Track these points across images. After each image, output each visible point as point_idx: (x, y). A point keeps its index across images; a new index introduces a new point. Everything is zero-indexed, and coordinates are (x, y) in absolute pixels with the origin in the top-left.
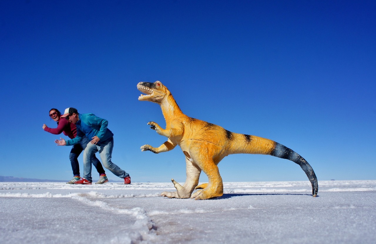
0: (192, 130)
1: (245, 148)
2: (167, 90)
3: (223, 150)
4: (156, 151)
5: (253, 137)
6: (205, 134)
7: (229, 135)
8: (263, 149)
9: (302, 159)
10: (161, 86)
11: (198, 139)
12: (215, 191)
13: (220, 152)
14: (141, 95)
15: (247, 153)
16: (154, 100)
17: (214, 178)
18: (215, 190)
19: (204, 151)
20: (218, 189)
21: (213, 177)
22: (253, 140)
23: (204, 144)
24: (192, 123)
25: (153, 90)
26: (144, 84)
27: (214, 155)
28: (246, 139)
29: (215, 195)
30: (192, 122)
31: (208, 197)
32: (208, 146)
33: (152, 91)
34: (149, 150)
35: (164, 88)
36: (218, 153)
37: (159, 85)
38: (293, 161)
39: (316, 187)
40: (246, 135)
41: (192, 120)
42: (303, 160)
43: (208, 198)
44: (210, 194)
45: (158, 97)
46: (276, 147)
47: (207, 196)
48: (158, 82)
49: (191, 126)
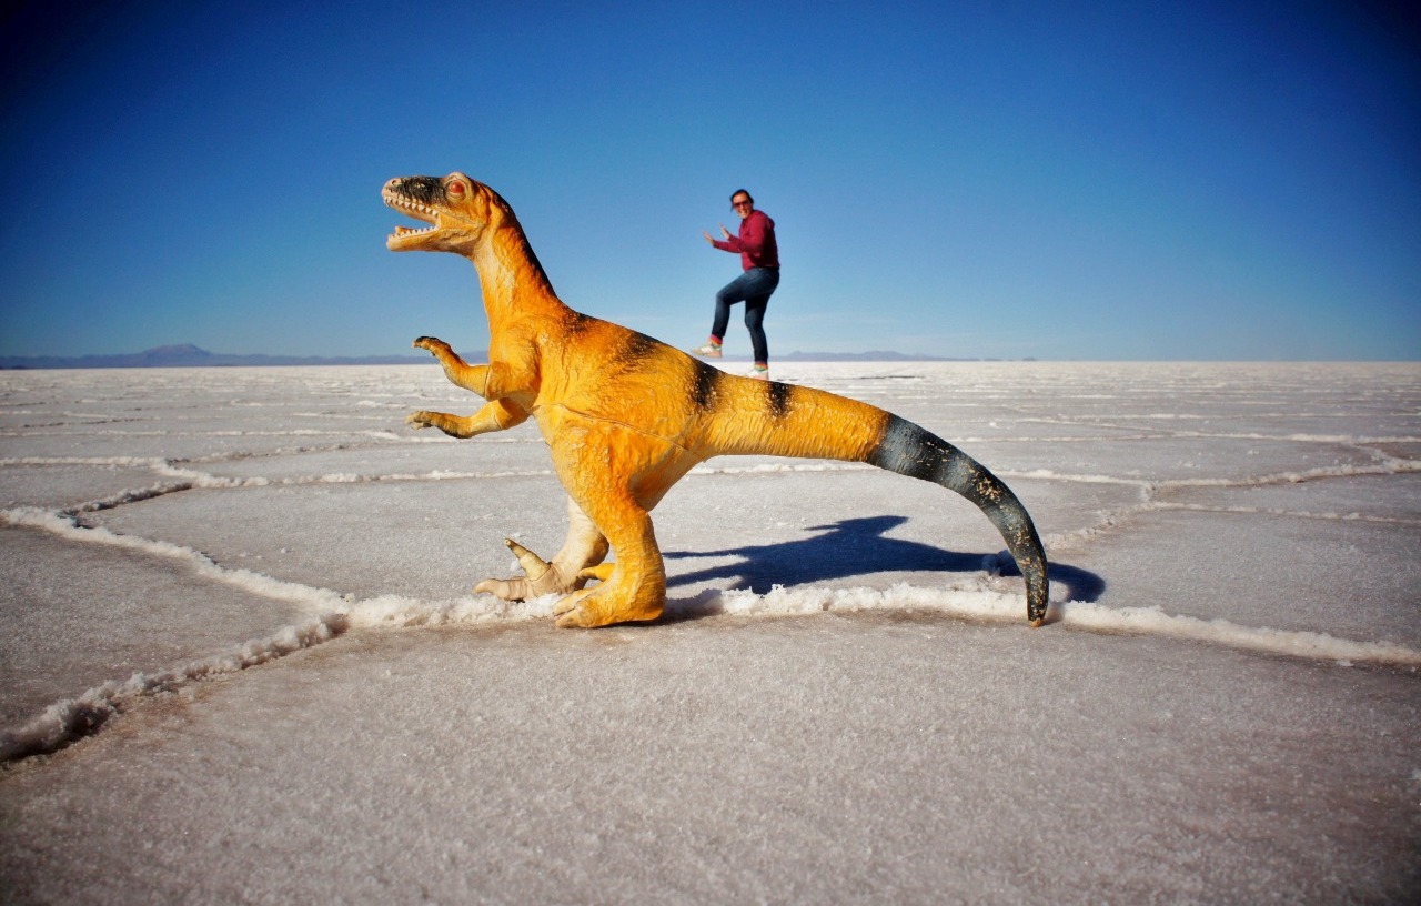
2: (493, 207)
3: (677, 450)
5: (803, 396)
6: (610, 389)
7: (704, 389)
9: (986, 487)
10: (468, 192)
12: (629, 602)
13: (663, 459)
14: (396, 229)
18: (630, 599)
19: (598, 460)
23: (600, 432)
25: (437, 209)
26: (406, 188)
27: (635, 471)
29: (628, 616)
31: (603, 620)
32: (613, 440)
35: (480, 202)
36: (654, 462)
38: (952, 488)
41: (576, 327)
43: (604, 623)
44: (610, 609)
46: (885, 438)
47: (600, 619)
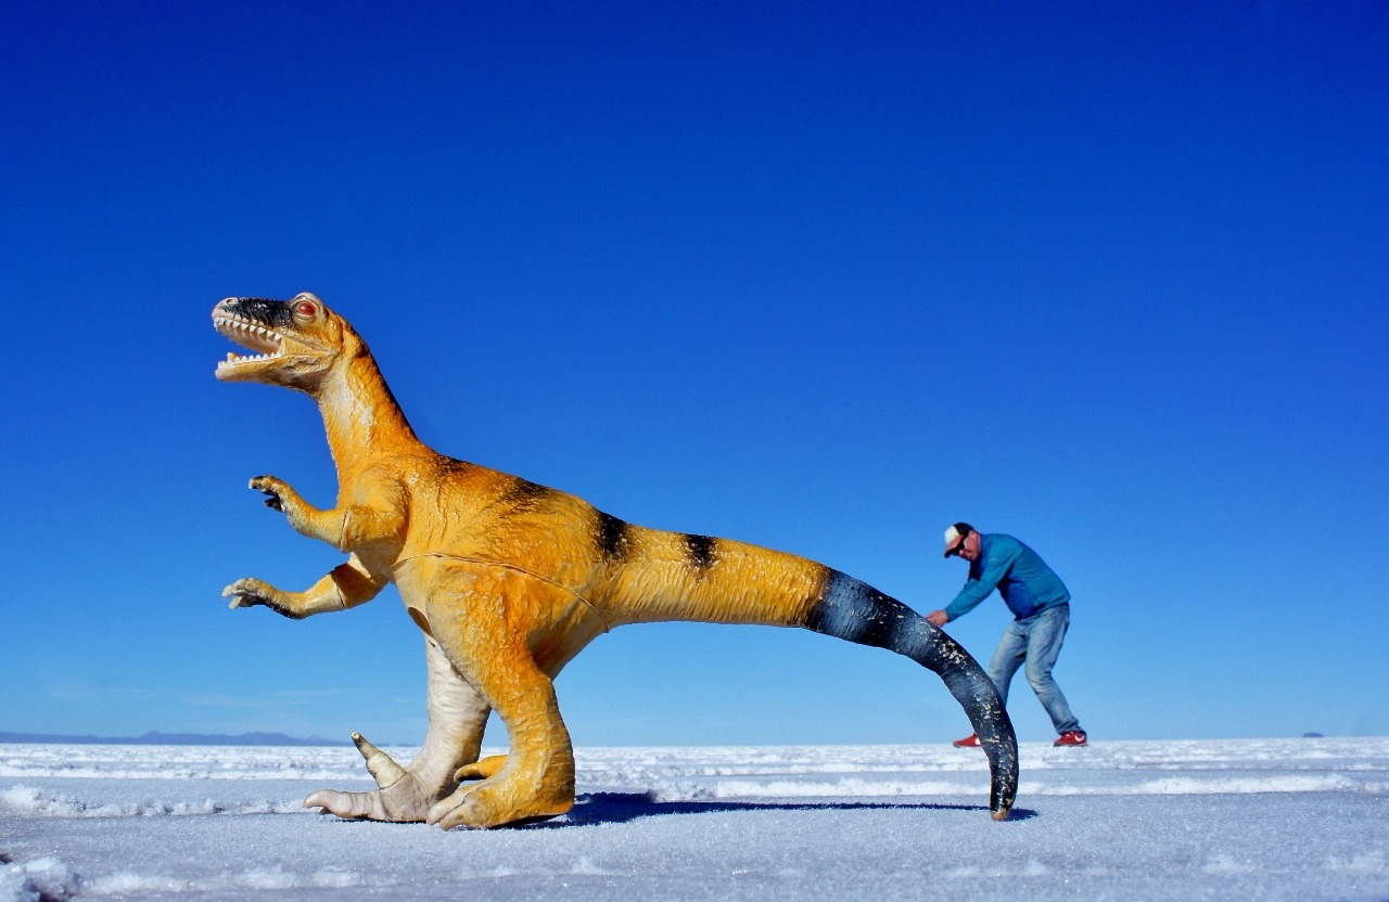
0: (445, 516)
1: (684, 597)
2: (347, 335)
3: (582, 605)
4: (293, 608)
5: (728, 545)
6: (501, 531)
7: (612, 535)
8: (773, 600)
9: (950, 649)
10: (320, 314)
11: (468, 554)
12: (532, 790)
13: (566, 614)
14: (230, 355)
15: (699, 619)
16: (288, 380)
17: (528, 733)
20: (547, 780)
21: (524, 727)
22: (724, 562)
24: (445, 481)
25: (281, 333)
26: (244, 309)
27: (533, 627)
28: (689, 557)
29: (533, 809)
30: (449, 479)
31: (502, 815)
32: (508, 588)
33: (277, 337)
34: (259, 601)
35: (332, 326)
36: (556, 617)
37: (310, 310)
38: (908, 654)
39: (1007, 776)
40: (692, 539)
41: (451, 467)
42: (955, 653)
43: (501, 822)
45: (303, 363)
46: (829, 592)
47: (497, 815)
48: (307, 297)
49: (443, 496)
